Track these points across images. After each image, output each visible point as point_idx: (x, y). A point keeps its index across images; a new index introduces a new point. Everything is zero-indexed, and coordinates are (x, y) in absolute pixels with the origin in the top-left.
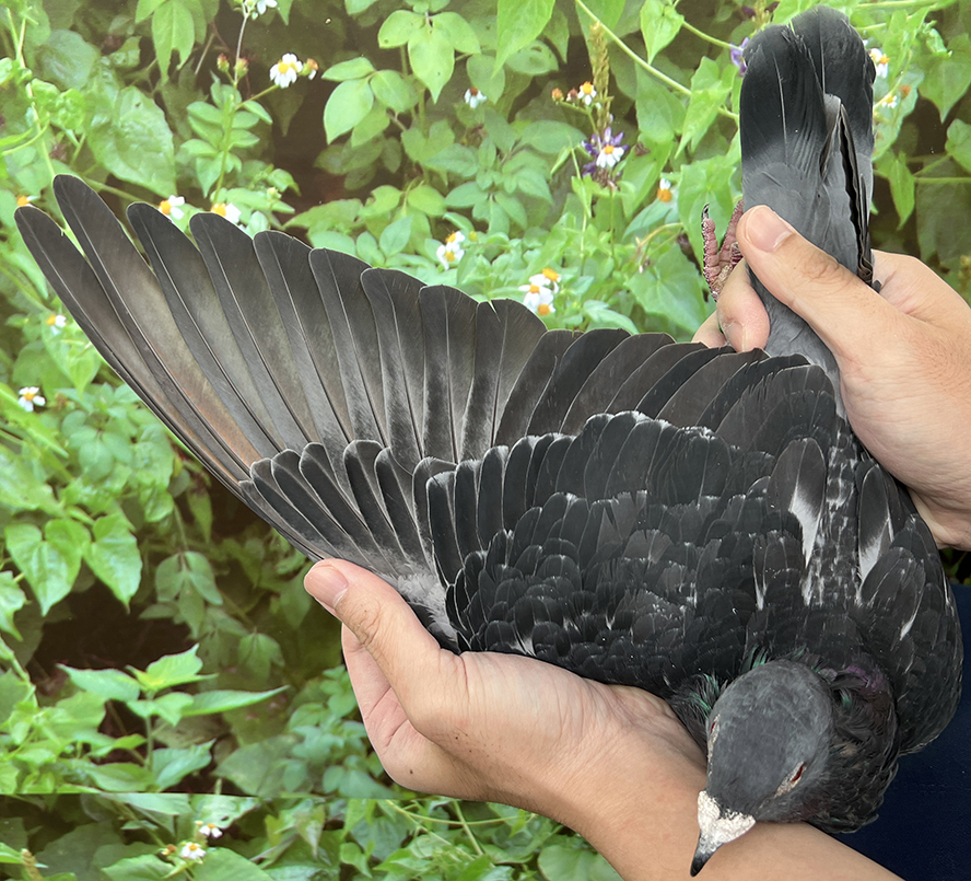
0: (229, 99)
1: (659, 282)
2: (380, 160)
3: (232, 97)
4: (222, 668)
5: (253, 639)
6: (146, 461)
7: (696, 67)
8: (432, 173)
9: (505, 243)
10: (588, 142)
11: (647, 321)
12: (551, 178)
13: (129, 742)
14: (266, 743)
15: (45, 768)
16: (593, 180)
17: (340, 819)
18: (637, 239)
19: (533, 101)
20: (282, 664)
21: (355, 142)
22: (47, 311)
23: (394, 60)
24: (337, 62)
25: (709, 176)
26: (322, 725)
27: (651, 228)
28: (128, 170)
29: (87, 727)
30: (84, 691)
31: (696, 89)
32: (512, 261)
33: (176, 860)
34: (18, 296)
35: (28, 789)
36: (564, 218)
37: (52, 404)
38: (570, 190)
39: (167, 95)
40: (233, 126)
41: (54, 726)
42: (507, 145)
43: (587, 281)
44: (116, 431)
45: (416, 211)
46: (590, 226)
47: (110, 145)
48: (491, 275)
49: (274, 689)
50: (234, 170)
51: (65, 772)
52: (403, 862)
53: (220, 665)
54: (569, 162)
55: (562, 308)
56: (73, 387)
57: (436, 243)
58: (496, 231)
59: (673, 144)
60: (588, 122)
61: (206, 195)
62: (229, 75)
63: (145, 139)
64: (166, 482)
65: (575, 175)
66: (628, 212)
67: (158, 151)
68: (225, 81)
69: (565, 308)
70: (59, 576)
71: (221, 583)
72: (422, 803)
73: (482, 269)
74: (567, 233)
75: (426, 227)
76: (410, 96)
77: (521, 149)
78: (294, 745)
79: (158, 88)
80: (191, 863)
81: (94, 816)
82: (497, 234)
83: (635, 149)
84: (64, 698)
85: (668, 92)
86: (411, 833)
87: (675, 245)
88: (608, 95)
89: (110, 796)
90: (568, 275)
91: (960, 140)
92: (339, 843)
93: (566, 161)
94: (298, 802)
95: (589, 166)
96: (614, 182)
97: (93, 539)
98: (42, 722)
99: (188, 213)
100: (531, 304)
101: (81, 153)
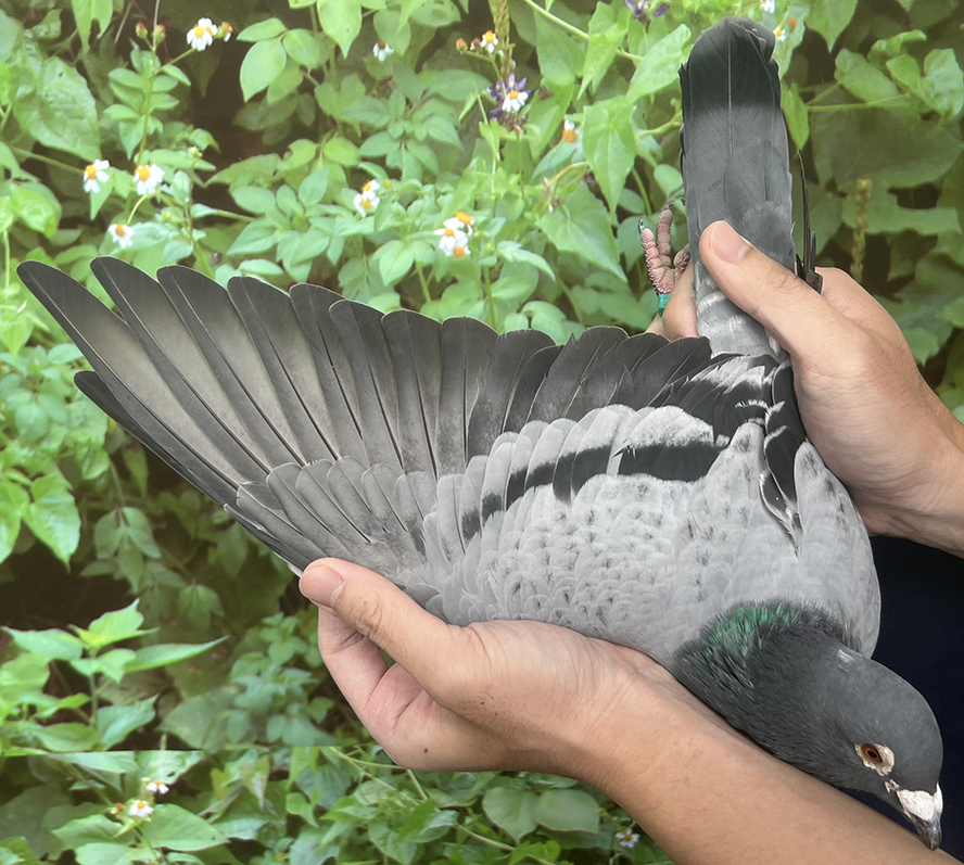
0: (148, 64)
1: (569, 221)
2: (295, 116)
3: (151, 62)
4: (163, 621)
5: (193, 590)
6: (81, 420)
7: (593, 12)
8: (345, 125)
9: (418, 189)
10: (493, 88)
11: (560, 258)
12: (459, 124)
13: (74, 701)
14: (208, 694)
16: (501, 124)
17: (285, 768)
18: (546, 180)
19: (438, 52)
20: (221, 614)
21: (271, 99)
23: (304, 19)
24: (250, 24)
25: (612, 115)
26: (263, 674)
27: (558, 169)
28: (53, 137)
29: (32, 689)
30: (27, 652)
31: (593, 32)
32: (426, 205)
33: (124, 818)
36: (474, 162)
38: (478, 135)
39: (88, 63)
40: (154, 89)
42: (416, 95)
43: (499, 223)
44: (50, 391)
45: (332, 162)
46: (500, 169)
47: (35, 114)
48: (406, 220)
49: (214, 640)
50: (156, 133)
51: (12, 735)
52: (348, 810)
53: (161, 618)
54: (476, 108)
55: (477, 250)
56: (7, 350)
57: (353, 192)
58: (409, 177)
59: (574, 87)
60: (492, 70)
61: (129, 157)
62: (148, 42)
63: (68, 106)
64: (101, 440)
65: (483, 120)
66: (535, 153)
67: (81, 118)
68: (144, 47)
69: (480, 249)
71: (159, 537)
72: (364, 749)
73: (397, 215)
74: (478, 177)
75: (342, 177)
76: (321, 53)
77: (430, 98)
78: (236, 695)
79: (79, 57)
80: (139, 821)
81: (42, 778)
82: (411, 181)
83: (539, 93)
84: (9, 660)
85: (567, 37)
86: (355, 780)
87: (582, 183)
88: (510, 42)
89: (58, 757)
90: (481, 217)
91: (847, 69)
92: (285, 794)
93: (473, 107)
94: (242, 753)
95: (495, 111)
96: (521, 126)
97: (32, 500)
99: (114, 175)
100: (446, 247)
101: (8, 124)
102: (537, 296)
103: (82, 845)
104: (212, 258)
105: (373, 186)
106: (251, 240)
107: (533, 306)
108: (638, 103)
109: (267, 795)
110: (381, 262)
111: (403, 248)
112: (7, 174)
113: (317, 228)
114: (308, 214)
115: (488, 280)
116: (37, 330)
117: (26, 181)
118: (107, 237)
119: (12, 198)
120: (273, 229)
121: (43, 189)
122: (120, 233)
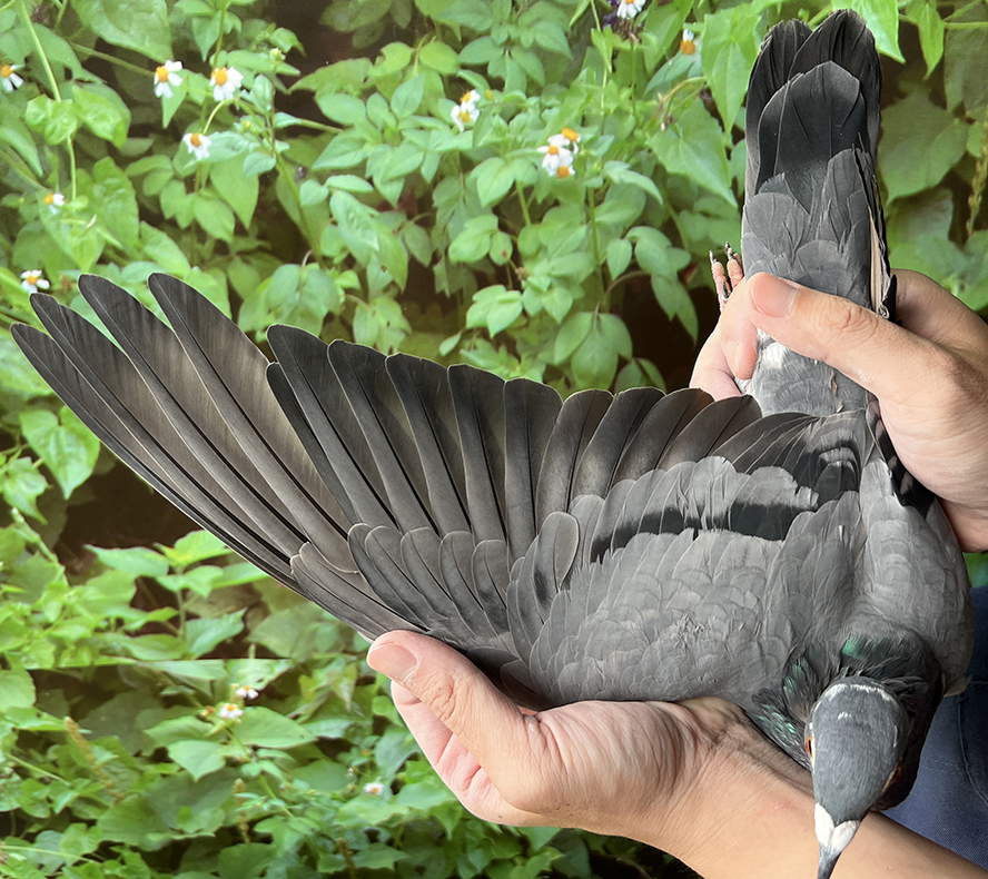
2: (389, 15)
8: (444, 28)
9: (521, 101)
11: (669, 181)
12: (569, 30)
13: (162, 615)
14: (297, 608)
15: (80, 643)
16: (614, 31)
17: (371, 675)
18: (660, 95)
22: (44, 190)
25: (734, 26)
27: (673, 84)
28: (118, 33)
29: (119, 603)
30: (113, 569)
32: (530, 120)
33: (214, 720)
34: (10, 174)
35: (65, 662)
36: (584, 73)
37: (57, 287)
38: (590, 43)
41: (86, 604)
43: (607, 141)
45: (429, 69)
46: (611, 82)
47: (96, 6)
48: (508, 136)
50: (234, 31)
51: (101, 646)
54: (588, 13)
55: (582, 170)
56: (77, 268)
57: (451, 103)
58: (512, 89)
61: (204, 59)
65: (595, 27)
66: (650, 66)
67: (150, 12)
69: (585, 170)
70: (79, 460)
73: (498, 130)
74: (587, 90)
75: (440, 86)
80: (230, 722)
81: (132, 684)
82: (514, 92)
84: (95, 576)
87: (699, 101)
89: (148, 665)
90: (588, 134)
92: (371, 697)
93: (585, 12)
94: (330, 662)
95: (609, 17)
96: (636, 35)
98: (73, 600)
99: (187, 79)
100: (549, 166)
101: (65, 16)
102: (642, 221)
103: (174, 742)
104: (297, 172)
105: (473, 96)
106: (338, 154)
107: (638, 232)
108: (763, 13)
109: (354, 698)
110: (479, 182)
111: (503, 167)
112: (68, 74)
113: (411, 143)
114: (400, 127)
115: (592, 203)
116: (108, 246)
117: (89, 82)
118: (181, 147)
119: (74, 101)
120: (362, 142)
121: (109, 92)
122: (196, 143)
